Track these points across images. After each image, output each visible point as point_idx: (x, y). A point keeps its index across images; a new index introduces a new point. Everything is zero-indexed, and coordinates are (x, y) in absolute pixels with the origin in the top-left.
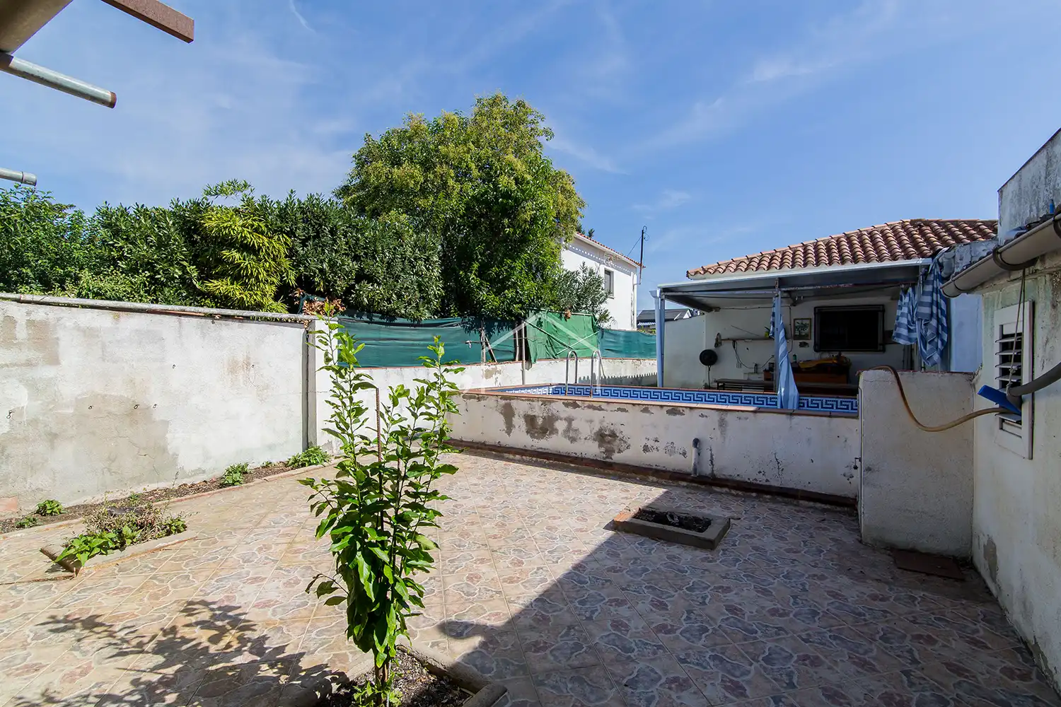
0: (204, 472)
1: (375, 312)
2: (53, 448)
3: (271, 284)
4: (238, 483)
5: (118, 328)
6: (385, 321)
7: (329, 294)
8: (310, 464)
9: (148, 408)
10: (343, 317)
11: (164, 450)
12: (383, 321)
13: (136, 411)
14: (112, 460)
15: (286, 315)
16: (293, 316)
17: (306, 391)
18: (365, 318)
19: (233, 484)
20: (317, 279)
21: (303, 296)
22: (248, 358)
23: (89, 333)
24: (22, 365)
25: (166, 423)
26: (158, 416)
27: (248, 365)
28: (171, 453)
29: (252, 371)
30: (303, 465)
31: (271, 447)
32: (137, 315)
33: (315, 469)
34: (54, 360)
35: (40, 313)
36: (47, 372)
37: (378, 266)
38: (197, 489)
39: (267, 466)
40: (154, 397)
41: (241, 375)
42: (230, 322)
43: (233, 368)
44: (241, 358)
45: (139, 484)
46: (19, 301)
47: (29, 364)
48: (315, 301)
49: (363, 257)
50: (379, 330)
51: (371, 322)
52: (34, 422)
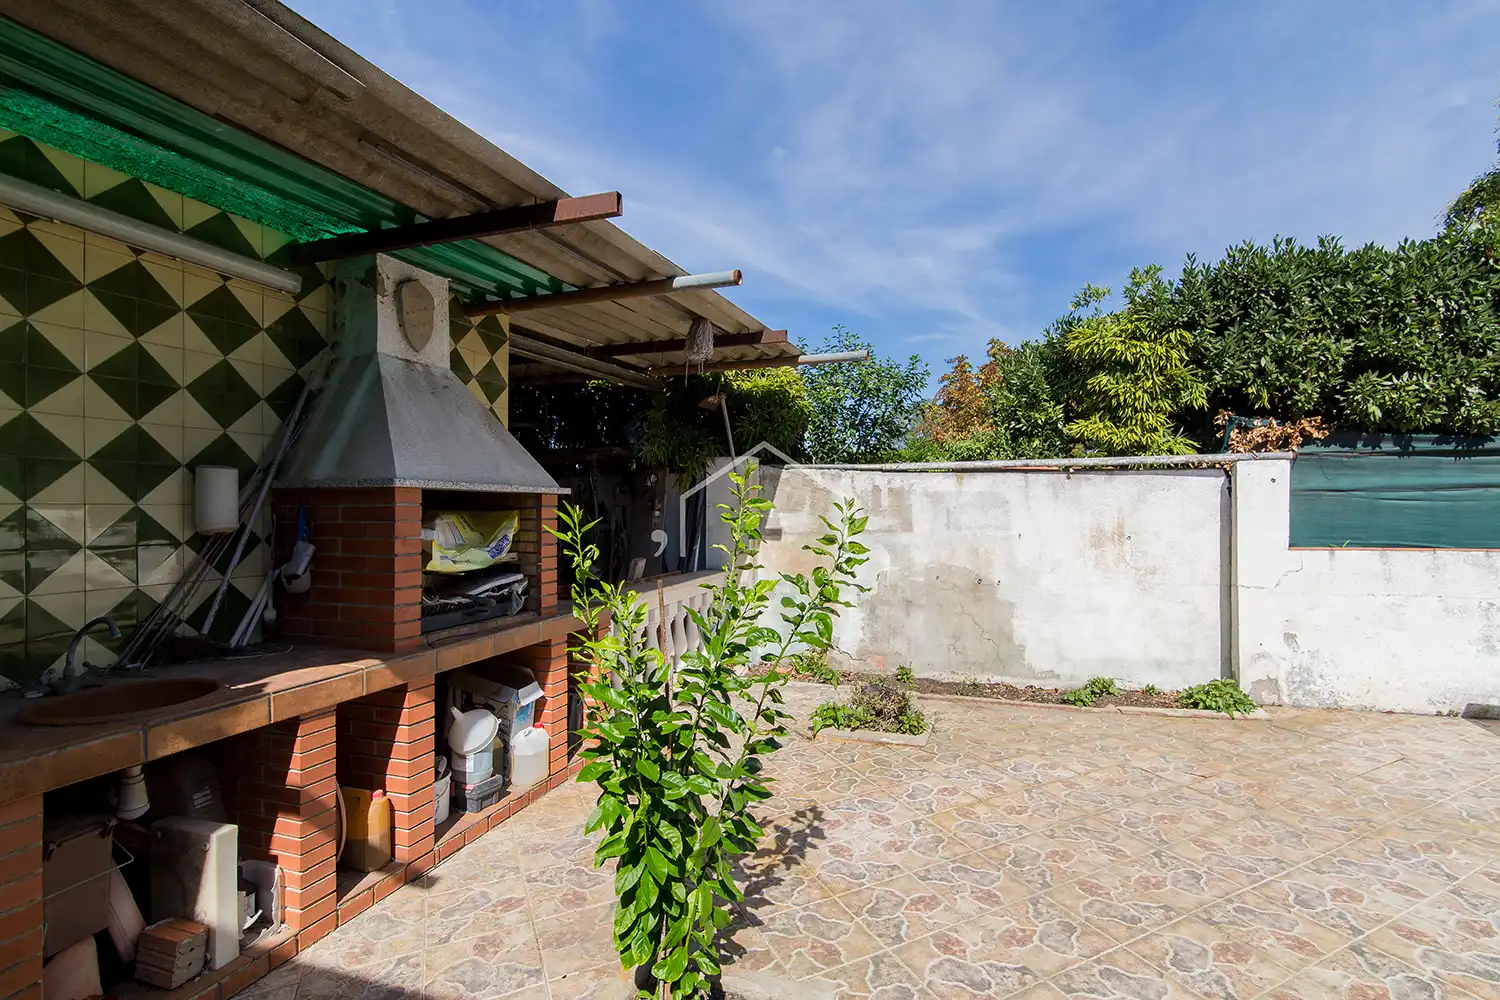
0: (1058, 677)
1: (1417, 430)
2: (908, 615)
3: (1158, 412)
4: (1081, 703)
5: (960, 491)
6: (1451, 447)
7: (1283, 410)
8: (1206, 708)
9: (992, 584)
10: (1327, 449)
11: (1009, 639)
12: (1445, 447)
13: (979, 585)
14: (957, 638)
15: (1193, 457)
16: (1209, 458)
17: (1226, 583)
18: (1387, 446)
19: (1074, 703)
20: (1252, 390)
21: (1231, 421)
22: (1121, 526)
23: (936, 498)
24: (885, 531)
25: (1012, 605)
26: (1002, 594)
27: (1121, 536)
28: (1017, 643)
29: (1127, 546)
30: (1195, 705)
31: (1160, 665)
32: (978, 475)
33: (1213, 718)
34: (908, 527)
35: (898, 480)
36: (904, 538)
37: (1411, 334)
38: (1036, 695)
39: (1150, 691)
40: (998, 574)
41: (1111, 549)
42: (1091, 476)
43: (1098, 540)
44: (1109, 526)
45: (983, 672)
46: (881, 470)
47: (890, 530)
48: (1255, 427)
49: (1366, 326)
50: (1436, 467)
51: (1404, 452)
52: (894, 587)
